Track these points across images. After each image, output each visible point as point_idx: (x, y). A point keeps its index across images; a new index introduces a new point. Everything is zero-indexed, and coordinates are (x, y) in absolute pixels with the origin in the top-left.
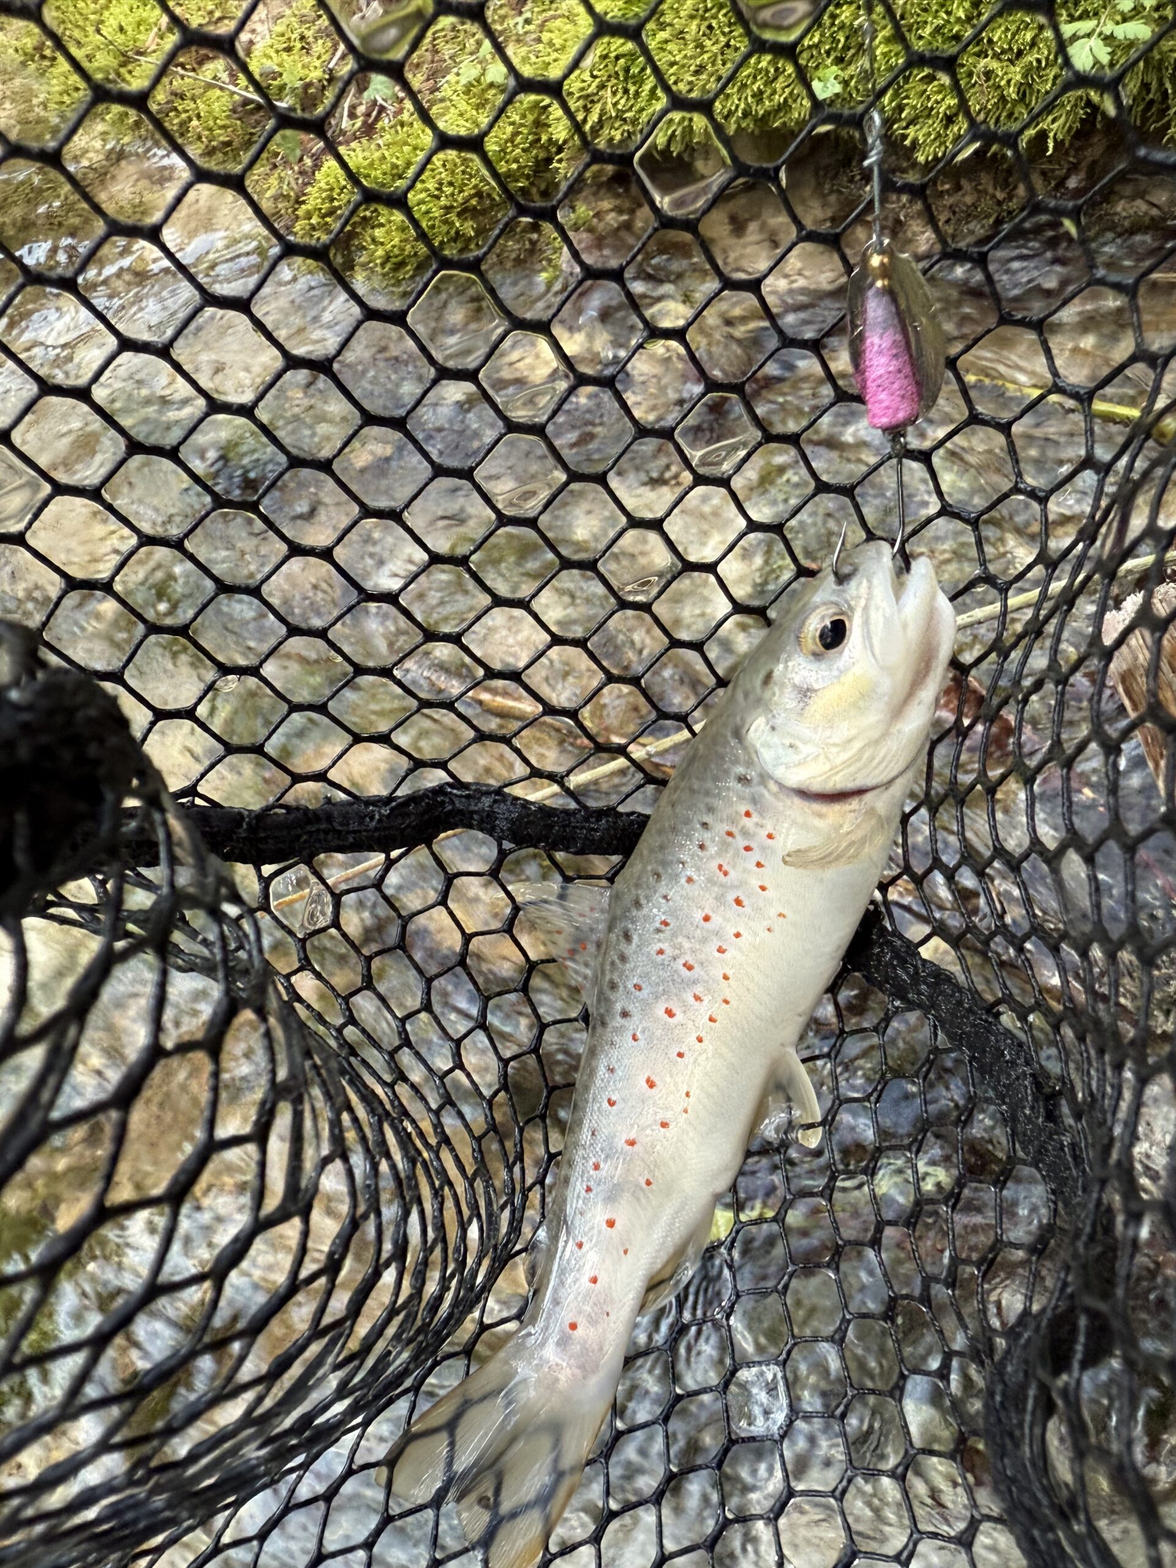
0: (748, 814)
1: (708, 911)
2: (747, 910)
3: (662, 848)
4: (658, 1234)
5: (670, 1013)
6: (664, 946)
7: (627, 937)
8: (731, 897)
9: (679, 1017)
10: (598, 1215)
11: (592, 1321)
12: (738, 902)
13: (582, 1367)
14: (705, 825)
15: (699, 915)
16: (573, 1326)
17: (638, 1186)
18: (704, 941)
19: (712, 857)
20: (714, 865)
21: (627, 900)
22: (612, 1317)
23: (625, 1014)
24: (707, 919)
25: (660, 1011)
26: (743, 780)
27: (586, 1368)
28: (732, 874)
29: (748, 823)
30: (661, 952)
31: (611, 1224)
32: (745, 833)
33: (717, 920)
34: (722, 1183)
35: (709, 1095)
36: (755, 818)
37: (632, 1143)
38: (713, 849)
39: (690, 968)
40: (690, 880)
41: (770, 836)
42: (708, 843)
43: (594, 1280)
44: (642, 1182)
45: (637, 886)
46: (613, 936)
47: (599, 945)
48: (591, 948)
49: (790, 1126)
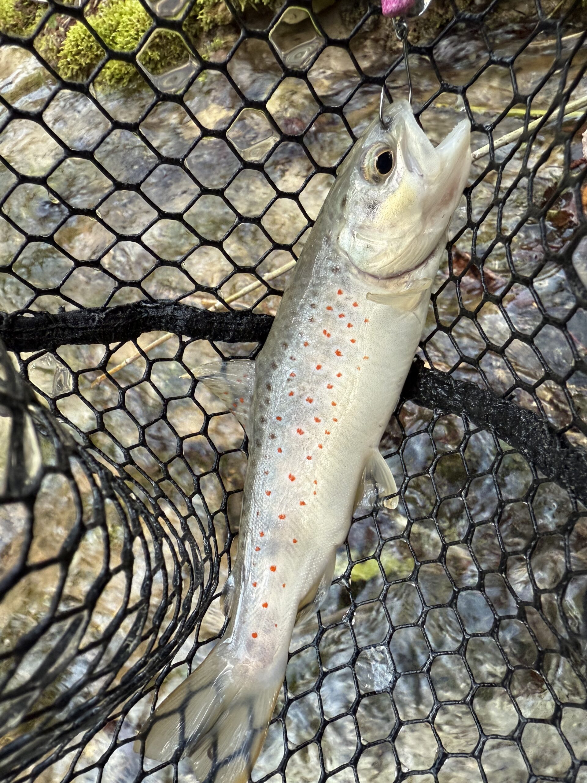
0: (340, 292)
1: (319, 363)
2: (344, 358)
3: (286, 327)
4: (303, 573)
5: (300, 432)
6: (295, 390)
7: (269, 387)
8: (333, 352)
9: (307, 434)
10: (265, 563)
11: (267, 631)
12: (338, 353)
13: (263, 660)
14: (313, 306)
15: (314, 366)
16: (255, 635)
17: (288, 543)
18: (318, 383)
19: (320, 326)
20: (321, 331)
21: (266, 366)
22: (279, 627)
23: (273, 437)
24: (319, 367)
25: (294, 432)
26: (335, 270)
27: (265, 660)
28: (334, 335)
29: (340, 298)
30: (291, 394)
31: (273, 569)
32: (338, 305)
33: (325, 368)
34: (339, 539)
35: (328, 482)
36: (345, 295)
37: (282, 517)
38: (319, 320)
39: (310, 401)
40: (306, 344)
41: (355, 305)
42: (315, 317)
43: (265, 605)
44: (291, 541)
45: (273, 355)
46: (260, 390)
47: (252, 398)
48: (247, 401)
49: (378, 499)
